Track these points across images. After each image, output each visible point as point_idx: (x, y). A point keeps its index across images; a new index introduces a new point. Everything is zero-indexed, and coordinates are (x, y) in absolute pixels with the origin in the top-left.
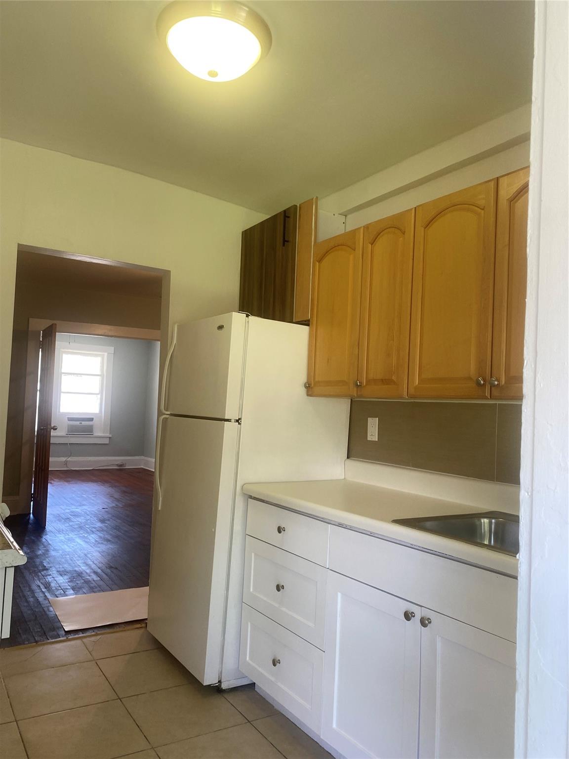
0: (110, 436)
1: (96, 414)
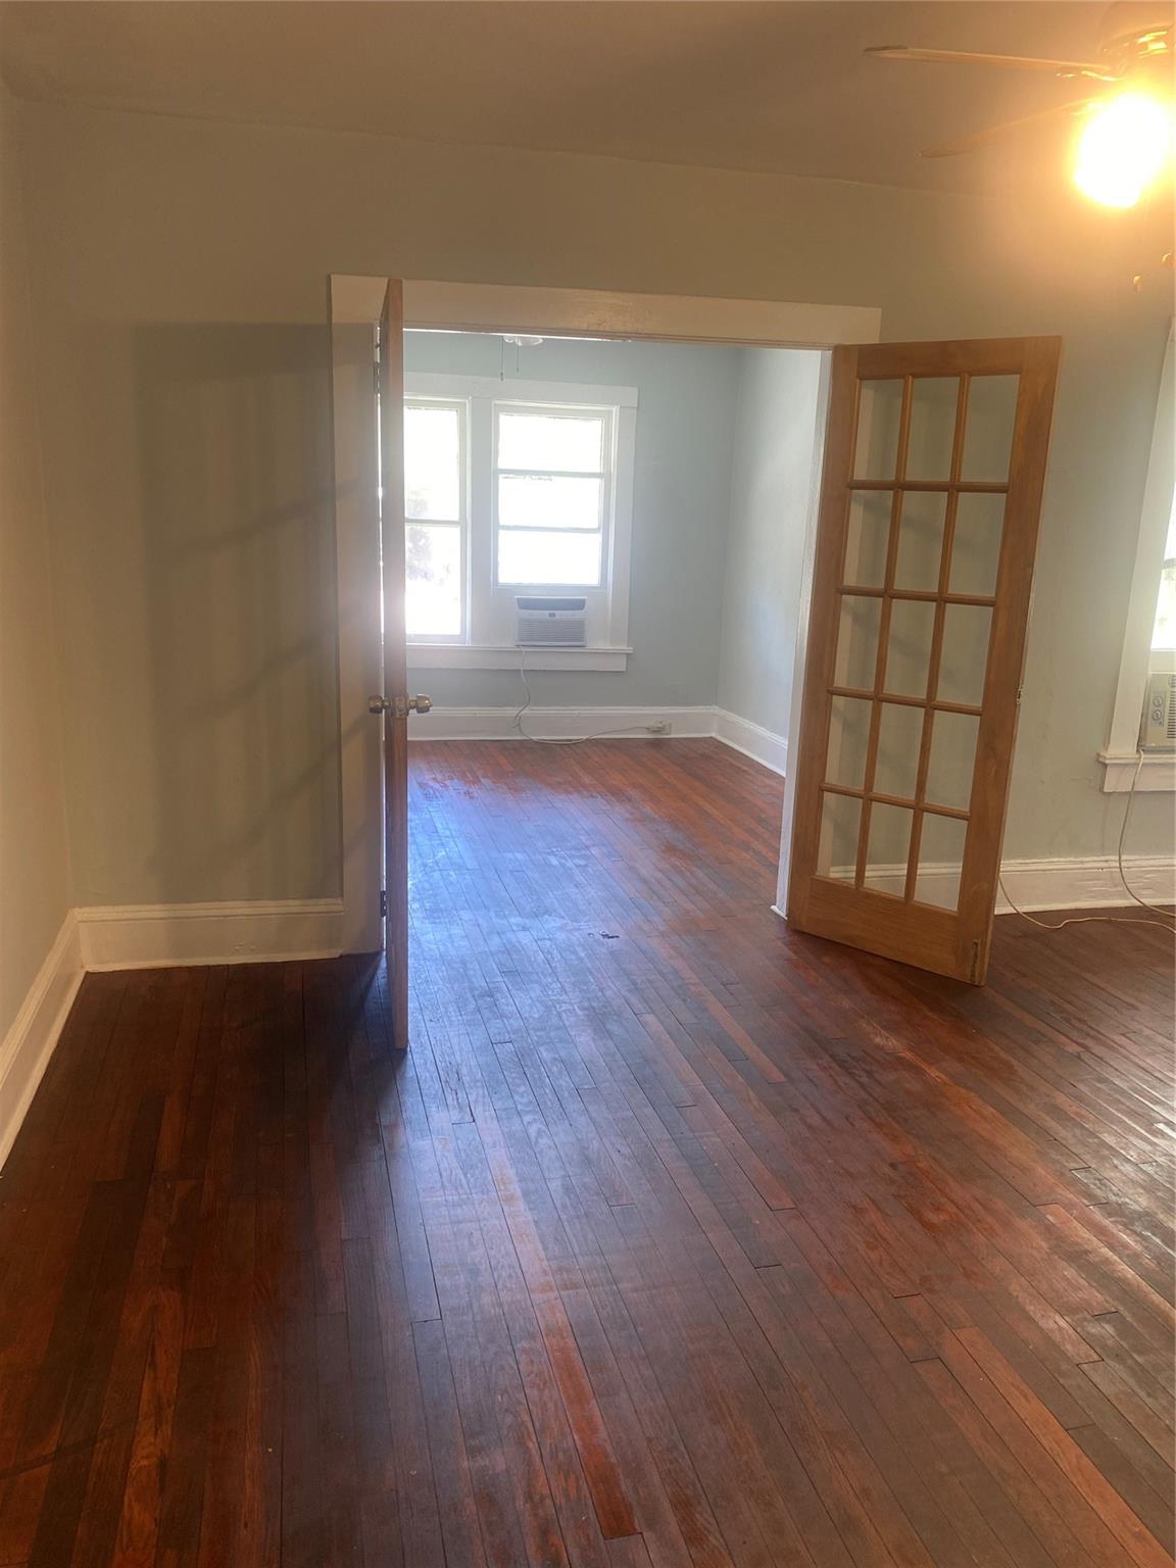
0: (630, 650)
1: (594, 588)
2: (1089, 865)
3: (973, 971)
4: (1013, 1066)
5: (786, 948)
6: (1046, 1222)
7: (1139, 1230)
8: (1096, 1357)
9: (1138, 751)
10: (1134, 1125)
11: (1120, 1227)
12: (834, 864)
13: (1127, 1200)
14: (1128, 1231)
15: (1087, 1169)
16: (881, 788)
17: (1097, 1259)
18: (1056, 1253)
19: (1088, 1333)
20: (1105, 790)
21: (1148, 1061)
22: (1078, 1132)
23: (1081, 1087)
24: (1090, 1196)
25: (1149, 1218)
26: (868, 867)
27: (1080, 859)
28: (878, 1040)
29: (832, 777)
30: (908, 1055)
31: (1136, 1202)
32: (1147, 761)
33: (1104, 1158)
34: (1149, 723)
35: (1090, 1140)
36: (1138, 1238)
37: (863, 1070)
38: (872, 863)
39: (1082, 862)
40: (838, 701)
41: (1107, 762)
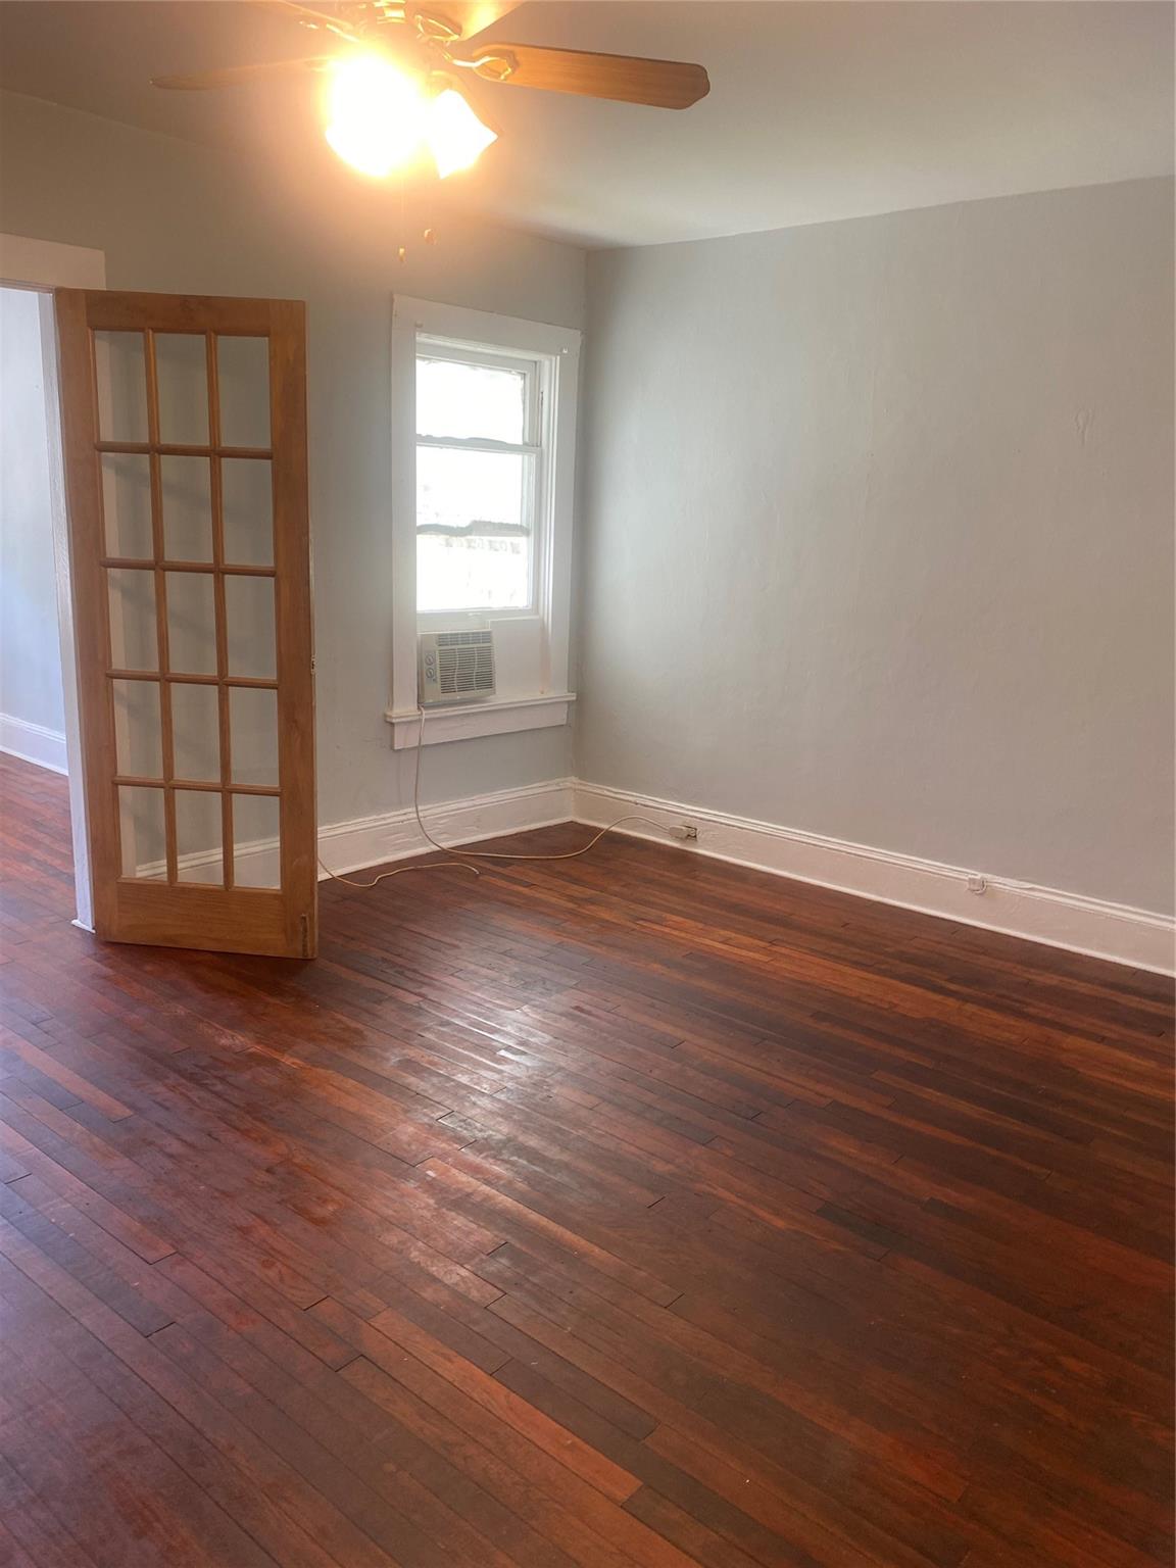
2: (389, 821)
3: (305, 946)
4: (362, 1032)
5: (99, 965)
6: (428, 1179)
7: (506, 1158)
8: (500, 1294)
9: (419, 708)
10: (481, 1059)
11: (491, 1160)
12: (139, 863)
13: (491, 1132)
14: (499, 1162)
15: (451, 1114)
16: (180, 774)
17: (478, 1199)
18: (443, 1206)
19: (487, 1273)
20: (396, 748)
21: (479, 994)
22: (435, 1080)
23: (428, 1035)
24: (459, 1139)
25: (512, 1143)
26: (179, 858)
27: (381, 816)
28: (223, 1041)
29: (125, 769)
30: (257, 1049)
31: (498, 1131)
32: (428, 717)
33: (463, 1098)
34: (425, 680)
35: (447, 1085)
36: (508, 1166)
37: (216, 1077)
38: (183, 854)
39: (384, 819)
40: (119, 685)
41: (394, 721)
